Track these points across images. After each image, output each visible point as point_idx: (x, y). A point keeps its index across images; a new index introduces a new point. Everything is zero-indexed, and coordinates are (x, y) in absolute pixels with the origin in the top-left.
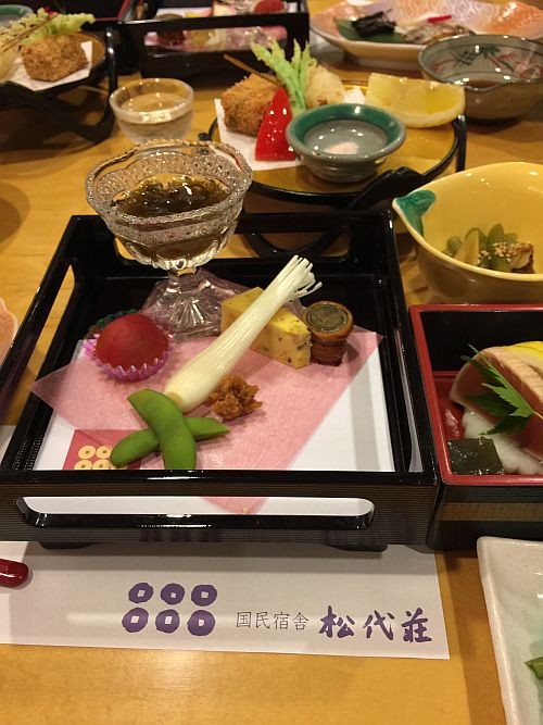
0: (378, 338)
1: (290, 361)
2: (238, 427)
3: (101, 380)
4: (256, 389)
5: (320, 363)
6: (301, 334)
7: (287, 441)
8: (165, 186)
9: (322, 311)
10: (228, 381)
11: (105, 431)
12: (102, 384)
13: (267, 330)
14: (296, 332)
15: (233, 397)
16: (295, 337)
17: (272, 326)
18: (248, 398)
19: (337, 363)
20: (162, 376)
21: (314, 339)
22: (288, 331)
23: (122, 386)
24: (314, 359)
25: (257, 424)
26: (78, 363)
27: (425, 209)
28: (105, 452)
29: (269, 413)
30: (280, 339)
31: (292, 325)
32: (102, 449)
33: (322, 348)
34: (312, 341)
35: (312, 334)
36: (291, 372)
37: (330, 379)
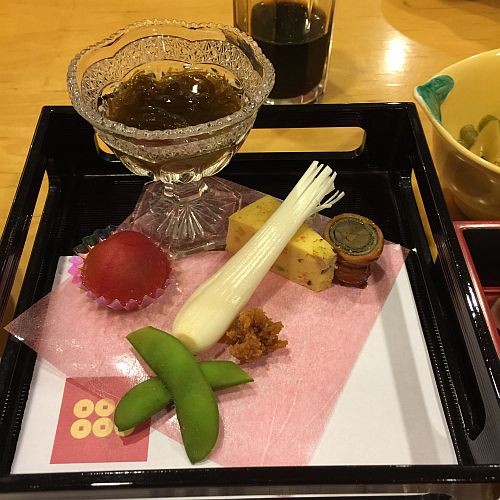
0: (403, 251)
1: (309, 283)
2: (260, 370)
3: (90, 310)
4: (279, 326)
5: (342, 284)
6: (328, 257)
7: (319, 388)
8: (159, 77)
9: (347, 227)
10: (249, 320)
11: (103, 379)
12: (93, 315)
13: (287, 252)
14: (321, 255)
15: (254, 337)
16: (319, 260)
17: (292, 246)
18: (272, 338)
19: (363, 285)
20: (163, 303)
21: (339, 260)
22: (311, 253)
23: (117, 318)
24: (336, 281)
25: (281, 366)
26: (61, 288)
27: (444, 97)
28: (105, 408)
29: (293, 350)
30: (300, 261)
31: (315, 245)
32: (102, 403)
33: (348, 270)
34: (338, 263)
35: (339, 256)
36: (311, 297)
37: (357, 305)
